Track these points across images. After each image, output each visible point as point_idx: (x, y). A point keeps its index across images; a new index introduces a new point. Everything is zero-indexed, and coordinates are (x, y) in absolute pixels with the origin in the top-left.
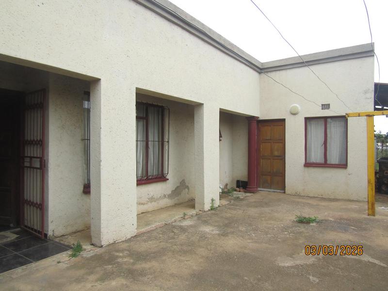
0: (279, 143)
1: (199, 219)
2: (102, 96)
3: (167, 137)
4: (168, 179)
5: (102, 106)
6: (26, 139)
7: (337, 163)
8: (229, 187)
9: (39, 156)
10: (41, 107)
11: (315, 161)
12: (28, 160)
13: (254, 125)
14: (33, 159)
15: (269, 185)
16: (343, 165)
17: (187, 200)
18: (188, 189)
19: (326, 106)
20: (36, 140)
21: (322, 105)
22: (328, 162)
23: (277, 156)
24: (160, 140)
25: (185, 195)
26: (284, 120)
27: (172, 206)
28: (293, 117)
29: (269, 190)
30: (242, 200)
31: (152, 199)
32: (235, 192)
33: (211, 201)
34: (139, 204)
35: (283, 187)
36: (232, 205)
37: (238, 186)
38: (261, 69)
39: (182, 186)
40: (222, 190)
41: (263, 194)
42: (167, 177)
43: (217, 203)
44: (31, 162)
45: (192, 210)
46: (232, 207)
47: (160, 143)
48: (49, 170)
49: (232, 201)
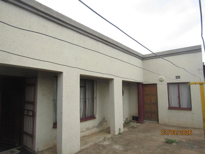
0: (154, 96)
1: (112, 140)
2: (63, 80)
3: (95, 95)
4: (96, 118)
5: (63, 85)
6: (26, 100)
7: (186, 107)
8: (128, 120)
9: (32, 110)
10: (34, 85)
11: (174, 106)
12: (26, 111)
13: (141, 86)
14: (29, 111)
15: (150, 119)
16: (190, 109)
17: (106, 128)
18: (107, 122)
19: (178, 77)
20: (30, 101)
21: (176, 76)
22: (181, 107)
23: (153, 103)
24: (92, 97)
25: (105, 126)
26: (156, 84)
27: (98, 132)
28: (161, 83)
29: (150, 122)
30: (135, 128)
31: (88, 129)
32: (132, 123)
33: (119, 130)
34: (81, 132)
35: (158, 120)
36: (130, 131)
37: (133, 119)
38: (143, 58)
39: (104, 121)
40: (125, 122)
41: (147, 123)
42: (96, 117)
43: (122, 130)
44: (28, 112)
45: (109, 134)
46: (130, 132)
47: (92, 99)
48: (37, 117)
49: (130, 129)
